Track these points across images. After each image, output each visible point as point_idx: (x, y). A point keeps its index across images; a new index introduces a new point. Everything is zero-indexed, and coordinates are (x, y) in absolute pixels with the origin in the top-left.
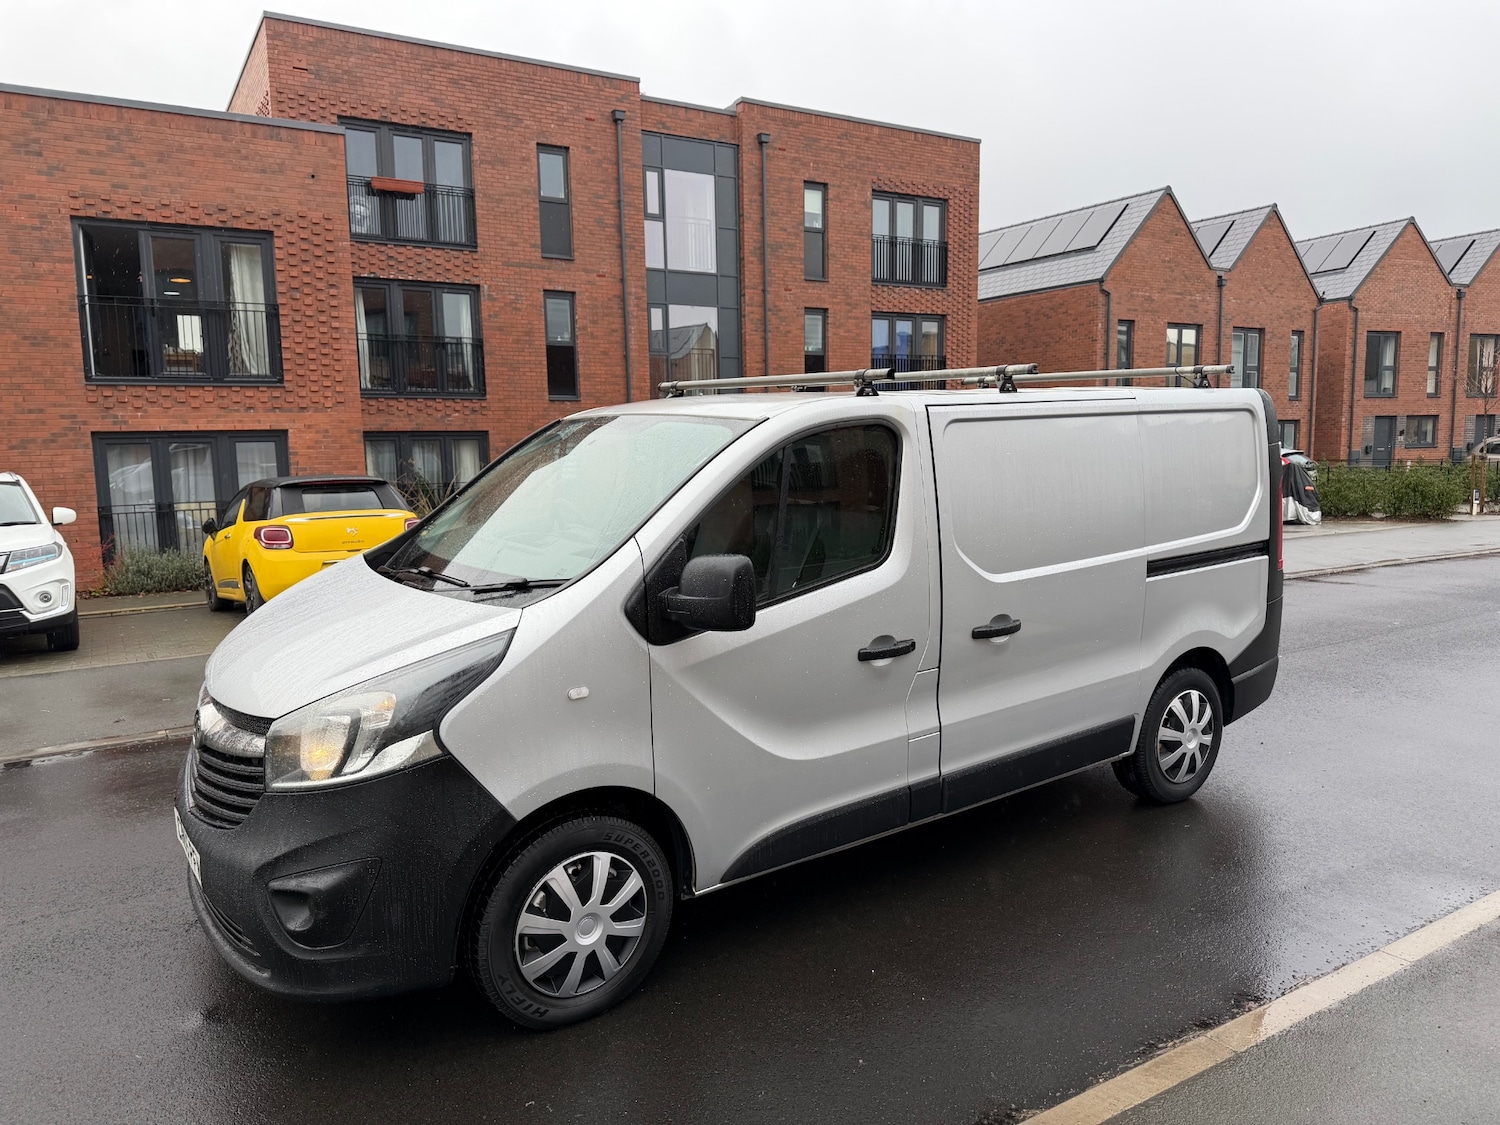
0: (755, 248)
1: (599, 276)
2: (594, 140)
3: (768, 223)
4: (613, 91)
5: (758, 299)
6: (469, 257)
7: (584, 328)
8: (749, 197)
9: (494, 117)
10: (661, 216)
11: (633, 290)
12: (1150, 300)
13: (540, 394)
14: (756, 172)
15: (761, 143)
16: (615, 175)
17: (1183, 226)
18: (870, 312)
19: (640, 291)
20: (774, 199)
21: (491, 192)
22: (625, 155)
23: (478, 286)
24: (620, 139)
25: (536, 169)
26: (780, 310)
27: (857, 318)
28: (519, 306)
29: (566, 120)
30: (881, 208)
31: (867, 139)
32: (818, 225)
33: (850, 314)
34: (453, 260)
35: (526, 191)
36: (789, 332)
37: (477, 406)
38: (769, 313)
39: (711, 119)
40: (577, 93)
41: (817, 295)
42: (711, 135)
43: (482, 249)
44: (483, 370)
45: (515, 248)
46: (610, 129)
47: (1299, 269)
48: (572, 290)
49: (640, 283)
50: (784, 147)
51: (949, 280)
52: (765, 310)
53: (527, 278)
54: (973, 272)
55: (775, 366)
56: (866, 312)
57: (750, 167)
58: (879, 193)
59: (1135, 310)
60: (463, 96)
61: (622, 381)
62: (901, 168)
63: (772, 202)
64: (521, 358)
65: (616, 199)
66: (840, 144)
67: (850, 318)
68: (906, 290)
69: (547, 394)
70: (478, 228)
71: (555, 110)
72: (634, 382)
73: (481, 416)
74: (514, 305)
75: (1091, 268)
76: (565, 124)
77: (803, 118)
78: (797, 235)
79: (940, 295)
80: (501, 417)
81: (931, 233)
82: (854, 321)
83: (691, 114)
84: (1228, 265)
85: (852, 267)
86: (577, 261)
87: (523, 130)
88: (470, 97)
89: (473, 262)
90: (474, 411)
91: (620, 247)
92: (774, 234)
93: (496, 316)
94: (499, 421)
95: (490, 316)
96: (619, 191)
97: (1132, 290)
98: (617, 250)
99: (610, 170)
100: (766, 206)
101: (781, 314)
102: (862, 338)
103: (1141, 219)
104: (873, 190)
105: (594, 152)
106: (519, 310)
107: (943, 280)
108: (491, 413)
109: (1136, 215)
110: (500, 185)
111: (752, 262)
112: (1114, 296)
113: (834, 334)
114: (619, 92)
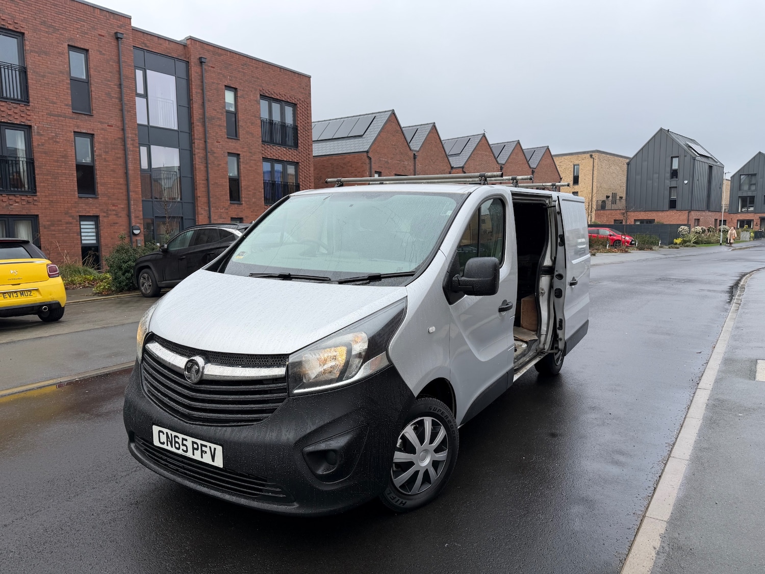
0: (200, 118)
1: (108, 126)
2: (104, 48)
3: (206, 106)
4: (116, 21)
5: (202, 146)
6: (24, 108)
7: (100, 155)
8: (195, 90)
9: (39, 25)
10: (145, 95)
11: (130, 135)
12: (387, 162)
13: (73, 193)
14: (199, 77)
15: (201, 62)
16: (117, 69)
17: (399, 129)
18: (261, 158)
19: (134, 136)
20: (208, 93)
21: (38, 70)
22: (123, 59)
23: (30, 127)
24: (120, 50)
25: (68, 59)
26: (214, 153)
27: (255, 160)
28: (58, 140)
29: (86, 33)
30: (264, 104)
31: (257, 68)
32: (233, 109)
33: (251, 158)
34: (13, 109)
35: (61, 72)
36: (220, 165)
37: (30, 199)
38: (209, 154)
39: (172, 45)
40: (93, 19)
41: (233, 146)
42: (172, 54)
43: (33, 104)
44: (34, 178)
45: (55, 105)
46: (114, 43)
47: (444, 152)
48: (92, 132)
49: (134, 132)
50: (214, 66)
51: (299, 145)
52: (206, 152)
53: (63, 124)
54: (310, 143)
55: (213, 183)
56: (260, 157)
57: (196, 74)
58: (263, 97)
59: (382, 167)
60: (18, 9)
61: (124, 187)
62: (274, 85)
63: (208, 94)
64: (59, 171)
65: (118, 83)
66: (243, 69)
67: (251, 160)
68: (279, 148)
69: (77, 193)
70: (30, 91)
71: (79, 27)
72: (131, 187)
73: (33, 206)
74: (55, 139)
75: (363, 145)
76: (86, 36)
77: (223, 52)
78: (222, 114)
79: (295, 153)
80: (47, 206)
81: (289, 120)
82: (254, 162)
83: (161, 41)
84: (417, 149)
85: (251, 133)
86: (95, 116)
87: (59, 36)
88: (23, 11)
89: (27, 111)
90: (28, 202)
91: (122, 110)
92: (210, 112)
93: (43, 145)
94: (46, 209)
95: (38, 145)
96: (120, 78)
97: (380, 157)
98: (120, 112)
99: (115, 66)
100: (205, 96)
101: (215, 155)
102: (258, 171)
103: (383, 124)
104: (261, 95)
105: (104, 54)
106: (58, 142)
107: (296, 145)
108: (40, 204)
109: (380, 122)
110: (44, 66)
111: (198, 126)
112: (373, 159)
113: (244, 168)
114: (119, 22)
